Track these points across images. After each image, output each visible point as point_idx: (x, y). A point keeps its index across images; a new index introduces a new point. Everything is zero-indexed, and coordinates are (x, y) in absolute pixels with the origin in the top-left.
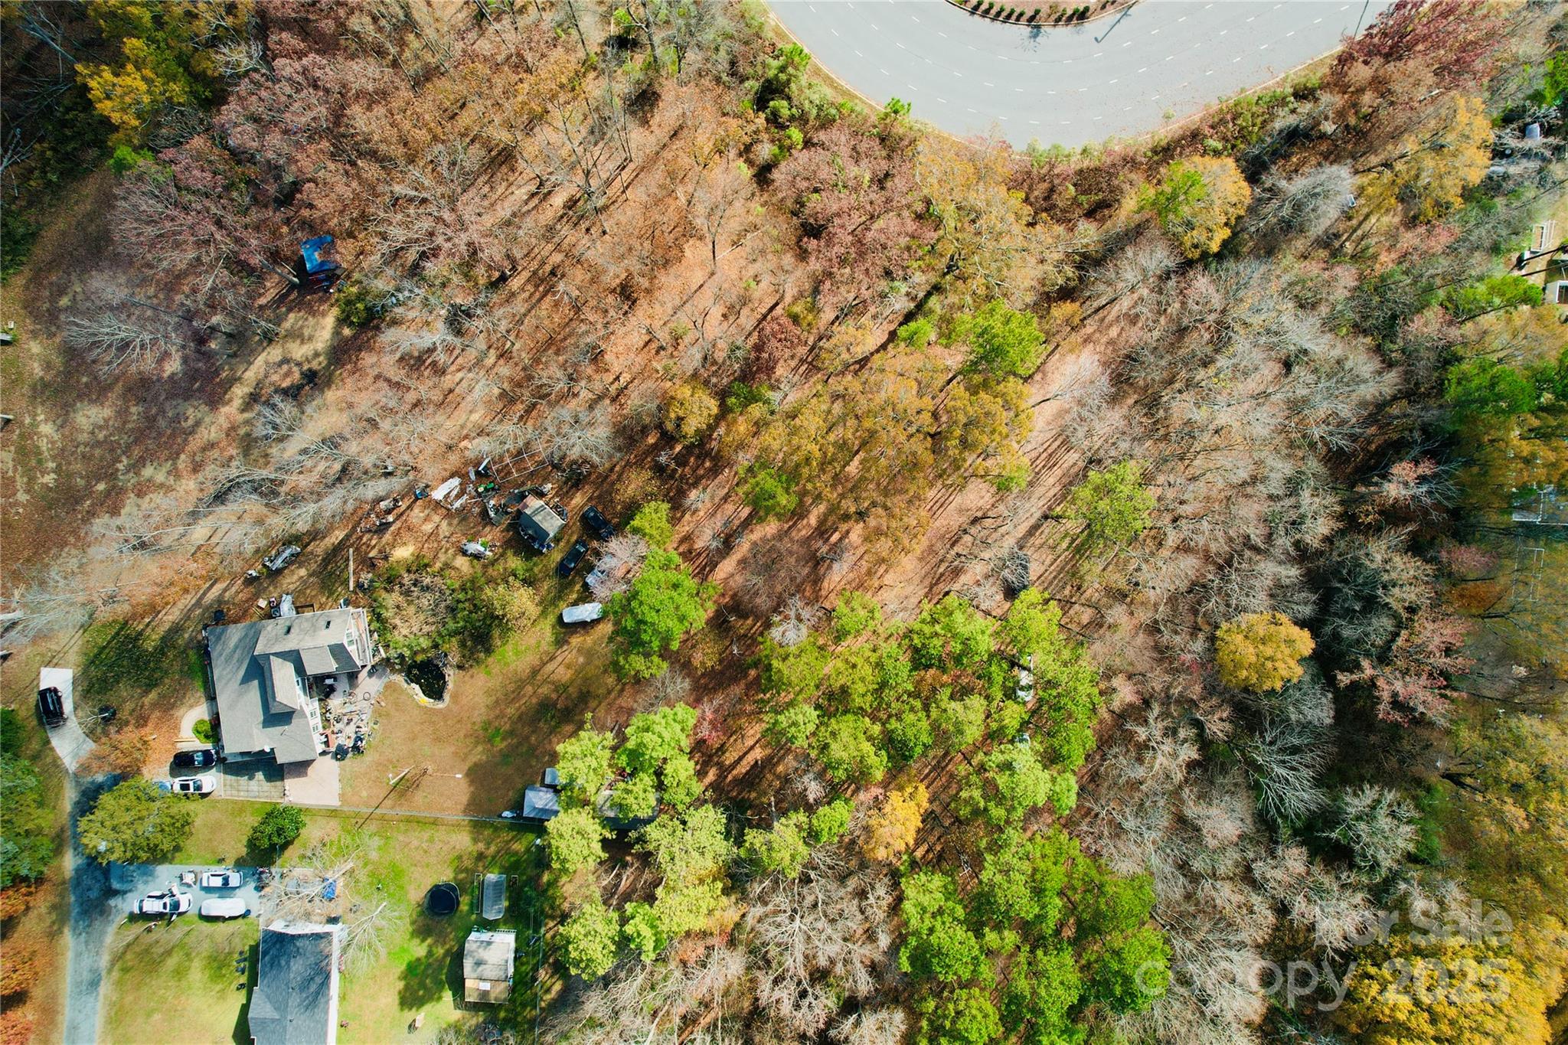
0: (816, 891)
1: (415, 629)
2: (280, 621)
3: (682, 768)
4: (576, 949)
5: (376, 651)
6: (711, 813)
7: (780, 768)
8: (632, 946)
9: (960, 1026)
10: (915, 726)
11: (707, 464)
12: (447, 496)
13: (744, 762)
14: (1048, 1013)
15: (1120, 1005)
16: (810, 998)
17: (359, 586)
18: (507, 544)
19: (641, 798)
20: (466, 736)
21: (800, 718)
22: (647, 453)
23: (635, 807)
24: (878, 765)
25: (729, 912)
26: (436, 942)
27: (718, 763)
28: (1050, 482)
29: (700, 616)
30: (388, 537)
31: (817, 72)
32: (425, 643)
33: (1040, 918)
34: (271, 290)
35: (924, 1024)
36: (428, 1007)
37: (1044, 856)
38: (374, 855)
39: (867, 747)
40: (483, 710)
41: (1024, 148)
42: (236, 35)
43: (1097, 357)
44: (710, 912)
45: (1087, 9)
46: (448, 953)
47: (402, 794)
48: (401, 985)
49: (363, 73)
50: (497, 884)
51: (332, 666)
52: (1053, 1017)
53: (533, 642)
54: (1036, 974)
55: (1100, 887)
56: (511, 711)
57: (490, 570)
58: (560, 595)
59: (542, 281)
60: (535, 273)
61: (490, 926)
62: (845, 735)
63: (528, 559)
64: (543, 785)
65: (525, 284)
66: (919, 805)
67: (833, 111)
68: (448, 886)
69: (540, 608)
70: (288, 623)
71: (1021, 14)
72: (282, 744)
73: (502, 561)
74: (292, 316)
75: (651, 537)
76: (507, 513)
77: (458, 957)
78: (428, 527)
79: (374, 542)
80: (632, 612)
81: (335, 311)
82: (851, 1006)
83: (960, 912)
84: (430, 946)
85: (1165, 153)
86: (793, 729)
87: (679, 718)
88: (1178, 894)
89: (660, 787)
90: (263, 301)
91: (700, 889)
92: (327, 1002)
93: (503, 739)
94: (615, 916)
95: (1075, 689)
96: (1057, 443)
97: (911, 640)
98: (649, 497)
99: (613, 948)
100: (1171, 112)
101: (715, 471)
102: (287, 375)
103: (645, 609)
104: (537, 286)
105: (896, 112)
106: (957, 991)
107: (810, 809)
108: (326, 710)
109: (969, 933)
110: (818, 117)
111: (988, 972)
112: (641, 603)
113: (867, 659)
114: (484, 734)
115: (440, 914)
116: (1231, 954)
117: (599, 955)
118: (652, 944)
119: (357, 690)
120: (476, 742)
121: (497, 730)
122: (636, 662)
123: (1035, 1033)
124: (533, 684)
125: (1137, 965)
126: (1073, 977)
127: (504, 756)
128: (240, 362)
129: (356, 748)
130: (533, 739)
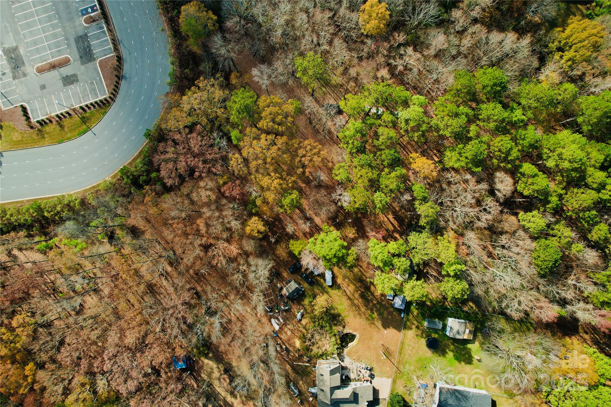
0: (446, 200)
1: (327, 342)
2: (318, 393)
3: (393, 246)
4: (457, 295)
5: (334, 358)
6: (411, 237)
7: (397, 209)
8: (459, 273)
9: (504, 151)
10: (387, 155)
11: (277, 223)
12: (278, 324)
13: (393, 222)
14: (504, 117)
15: (504, 88)
16: (487, 207)
17: (308, 362)
18: (299, 303)
19: (402, 263)
20: (371, 327)
21: (379, 199)
22: (270, 246)
23: (405, 266)
24: (400, 171)
25: (450, 235)
26: (448, 348)
27: (393, 233)
28: (299, 92)
29: (335, 233)
30: (291, 349)
31: (130, 164)
32: (333, 339)
33: (467, 115)
34: (192, 382)
35: (502, 165)
36: (473, 354)
37: (443, 111)
38: (412, 368)
39: (393, 174)
40: (361, 320)
41: (169, 87)
42: (93, 384)
43: (253, 68)
44: (449, 242)
45: (117, 57)
46: (453, 344)
47: (390, 354)
48: (463, 363)
49: (113, 337)
50: (429, 322)
51: (338, 375)
52: (506, 114)
53: (337, 298)
54: (489, 119)
55: (458, 90)
56: (363, 309)
57: (308, 311)
58: (321, 286)
59: (199, 278)
60: (196, 281)
61: (445, 326)
62: (387, 182)
63: (305, 296)
64: (393, 300)
65: (200, 285)
66: (418, 157)
67: (146, 159)
68: (427, 341)
69: (325, 293)
70: (320, 390)
71: (117, 82)
72: (366, 398)
73: (305, 306)
74: (202, 375)
75: (303, 248)
76: (287, 302)
77: (454, 340)
78: (289, 333)
79: (292, 354)
80: (330, 259)
81: (203, 358)
82: (492, 192)
83: (461, 146)
84: (450, 350)
85: (176, 32)
86: (383, 202)
87: (373, 245)
88: (464, 61)
89: (399, 255)
90: (195, 385)
91: (440, 245)
92: (466, 392)
93: (373, 313)
94: (446, 278)
95: (380, 92)
96: (284, 88)
97: (354, 152)
98: (287, 247)
99: (459, 281)
100: (161, 28)
101: (280, 221)
102: (225, 379)
103: (330, 253)
104: (201, 281)
105: (149, 135)
106: (491, 150)
107: (414, 199)
108: (355, 380)
109: (470, 143)
110: (148, 165)
111: (486, 138)
112: (328, 255)
113: (359, 170)
114: (371, 320)
115: (438, 346)
116: (490, 43)
117: (461, 286)
118: (459, 265)
119: (349, 367)
120: (374, 324)
121: (370, 315)
122: (350, 259)
123: (511, 123)
124: (354, 300)
125: (490, 80)
126: (492, 105)
127: (380, 314)
128: (218, 397)
129: (371, 370)
130: (375, 302)
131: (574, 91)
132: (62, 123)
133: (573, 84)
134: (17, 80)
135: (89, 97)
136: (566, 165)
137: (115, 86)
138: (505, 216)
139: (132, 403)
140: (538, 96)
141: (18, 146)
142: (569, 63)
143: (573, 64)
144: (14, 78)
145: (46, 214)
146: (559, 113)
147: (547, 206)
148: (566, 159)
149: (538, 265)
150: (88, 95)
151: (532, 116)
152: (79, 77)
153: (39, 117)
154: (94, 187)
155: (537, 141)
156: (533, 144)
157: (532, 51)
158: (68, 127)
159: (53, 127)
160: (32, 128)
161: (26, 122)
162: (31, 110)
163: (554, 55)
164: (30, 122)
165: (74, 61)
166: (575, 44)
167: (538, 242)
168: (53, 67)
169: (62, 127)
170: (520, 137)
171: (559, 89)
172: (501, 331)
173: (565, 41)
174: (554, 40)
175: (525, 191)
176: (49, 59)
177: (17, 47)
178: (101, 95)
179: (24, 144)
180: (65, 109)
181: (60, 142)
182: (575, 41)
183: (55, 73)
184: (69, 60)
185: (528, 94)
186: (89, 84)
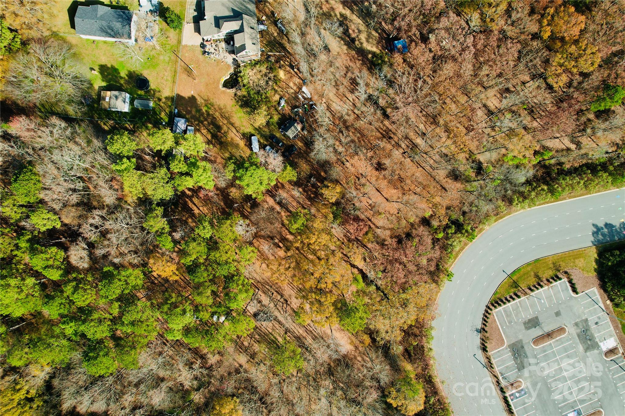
0: (137, 233)
1: (251, 78)
2: (256, 25)
3: (189, 183)
4: (118, 138)
5: (243, 62)
6: (170, 194)
7: (190, 220)
8: (118, 161)
9: (80, 291)
10: (202, 276)
11: (312, 196)
12: (303, 92)
13: (193, 206)
14: (83, 326)
15: (86, 355)
16: (94, 230)
17: (269, 56)
18: (283, 115)
19: (177, 166)
20: (208, 96)
21: (206, 231)
22: (317, 172)
23: (174, 164)
24: (188, 261)
25: (131, 199)
26: (126, 80)
27: (193, 195)
28: (301, 332)
29: (249, 191)
30: (288, 68)
31: (466, 244)
32: (245, 82)
33: (123, 324)
34: (387, 27)
35: (82, 276)
36: (100, 76)
37: (148, 325)
38: (162, 58)
39: (194, 257)
40: (218, 103)
41: (433, 325)
42: (483, 20)
43: (350, 352)
44: (131, 192)
45: (487, 351)
46: (122, 85)
47: (186, 70)
48: (109, 66)
49: (468, 69)
50: (148, 106)
51: (237, 45)
52: (82, 328)
53: (245, 124)
54: (100, 321)
55: (135, 348)
56: (217, 114)
57: (273, 108)
58: (262, 136)
59: (387, 133)
60: (390, 130)
61: (132, 102)
62: (199, 248)
63: (277, 123)
64: (187, 126)
65: (386, 126)
66: (171, 276)
67: (449, 250)
68: (149, 86)
69: (257, 128)
70: (255, 28)
71: (486, 325)
72: (207, 23)
73: (277, 113)
74: (377, 35)
75: (283, 174)
76: (296, 116)
77: (120, 89)
78: (291, 84)
79: (286, 63)
80: (251, 166)
81: (378, 52)
82: (91, 246)
83: (127, 292)
84: (124, 78)
85: (429, 381)
86: (202, 228)
87: (209, 183)
88: (131, 378)
89: (181, 174)
90: (383, 24)
91: (140, 188)
92: (103, 36)
93: (206, 111)
94: (131, 154)
95: (214, 341)
96: (316, 335)
97: (236, 276)
98: (299, 173)
99: (118, 153)
100: (445, 384)
101: (310, 199)
102: (354, 31)
103: (252, 171)
104: (385, 131)
105: (448, 275)
106: (95, 290)
107: (170, 234)
108: (220, 41)
109: (118, 295)
110: (448, 244)
111: (102, 302)
112: (254, 170)
113: (229, 258)
114: (208, 104)
115: (137, 82)
116: (104, 400)
117: (114, 148)
118: (118, 169)
119: (228, 54)
120: (205, 100)
121: (210, 108)
122: (232, 167)
123: (76, 320)
124: (227, 123)
125: (101, 362)
126: (98, 336)
127: (199, 111)
128: (359, 14)
129: (205, 52)
130: (206, 123)
131: (11, 359)
132: (537, 280)
133: (13, 365)
134: (584, 318)
135: (512, 308)
136: (13, 282)
137: (487, 322)
138: (76, 222)
139: (442, 4)
140: (49, 350)
141: (578, 253)
142: (18, 387)
143: (14, 387)
144: (586, 321)
145: (545, 188)
146: (27, 334)
147: (30, 236)
148: (14, 287)
149: (35, 174)
150: (513, 310)
151: (55, 328)
152: (523, 327)
153: (560, 284)
154: (501, 218)
155: (46, 303)
156: (50, 299)
157: (60, 395)
158: (530, 276)
159: (545, 275)
160: (566, 273)
161: (572, 277)
162: (568, 290)
163: (36, 393)
164: (568, 278)
165: (529, 342)
166: (13, 408)
167: (37, 198)
168: (549, 335)
169: (537, 276)
170: (64, 305)
171: (28, 359)
172: (70, 102)
173: (25, 409)
174: (37, 409)
175: (56, 251)
176: (554, 342)
177: (586, 352)
178: (500, 311)
179: (572, 256)
180: (535, 294)
181: (537, 260)
182: (14, 410)
183: (548, 328)
184: (534, 343)
185: (61, 351)
186: (513, 321)
